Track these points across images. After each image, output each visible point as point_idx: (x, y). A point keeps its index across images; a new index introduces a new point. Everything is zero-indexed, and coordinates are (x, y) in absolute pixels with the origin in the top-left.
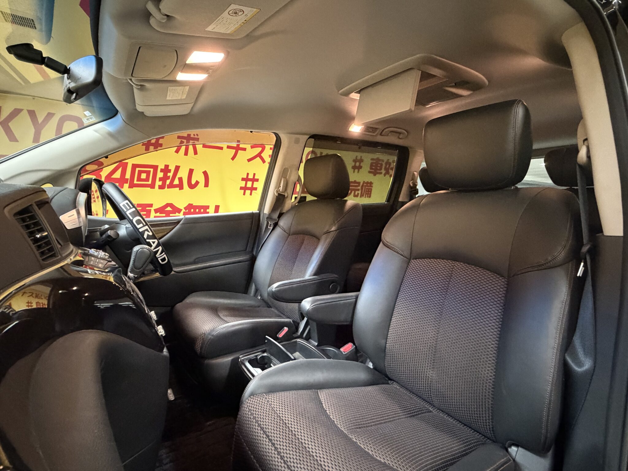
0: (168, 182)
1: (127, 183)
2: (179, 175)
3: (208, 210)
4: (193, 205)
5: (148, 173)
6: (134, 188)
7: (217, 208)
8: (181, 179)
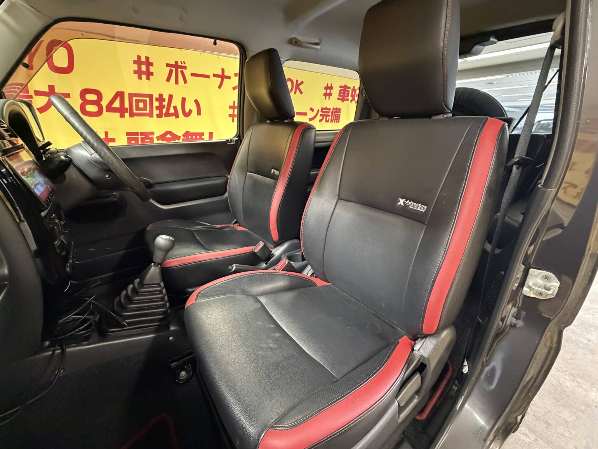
0: (164, 111)
1: (127, 112)
2: (173, 104)
3: (203, 137)
4: (190, 132)
5: (145, 102)
6: (135, 117)
7: (211, 134)
8: (175, 108)
